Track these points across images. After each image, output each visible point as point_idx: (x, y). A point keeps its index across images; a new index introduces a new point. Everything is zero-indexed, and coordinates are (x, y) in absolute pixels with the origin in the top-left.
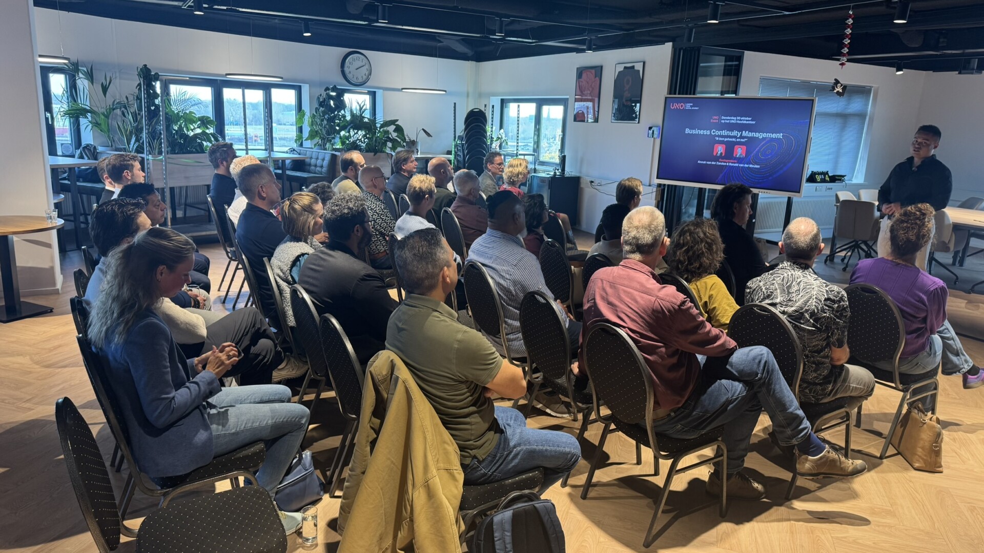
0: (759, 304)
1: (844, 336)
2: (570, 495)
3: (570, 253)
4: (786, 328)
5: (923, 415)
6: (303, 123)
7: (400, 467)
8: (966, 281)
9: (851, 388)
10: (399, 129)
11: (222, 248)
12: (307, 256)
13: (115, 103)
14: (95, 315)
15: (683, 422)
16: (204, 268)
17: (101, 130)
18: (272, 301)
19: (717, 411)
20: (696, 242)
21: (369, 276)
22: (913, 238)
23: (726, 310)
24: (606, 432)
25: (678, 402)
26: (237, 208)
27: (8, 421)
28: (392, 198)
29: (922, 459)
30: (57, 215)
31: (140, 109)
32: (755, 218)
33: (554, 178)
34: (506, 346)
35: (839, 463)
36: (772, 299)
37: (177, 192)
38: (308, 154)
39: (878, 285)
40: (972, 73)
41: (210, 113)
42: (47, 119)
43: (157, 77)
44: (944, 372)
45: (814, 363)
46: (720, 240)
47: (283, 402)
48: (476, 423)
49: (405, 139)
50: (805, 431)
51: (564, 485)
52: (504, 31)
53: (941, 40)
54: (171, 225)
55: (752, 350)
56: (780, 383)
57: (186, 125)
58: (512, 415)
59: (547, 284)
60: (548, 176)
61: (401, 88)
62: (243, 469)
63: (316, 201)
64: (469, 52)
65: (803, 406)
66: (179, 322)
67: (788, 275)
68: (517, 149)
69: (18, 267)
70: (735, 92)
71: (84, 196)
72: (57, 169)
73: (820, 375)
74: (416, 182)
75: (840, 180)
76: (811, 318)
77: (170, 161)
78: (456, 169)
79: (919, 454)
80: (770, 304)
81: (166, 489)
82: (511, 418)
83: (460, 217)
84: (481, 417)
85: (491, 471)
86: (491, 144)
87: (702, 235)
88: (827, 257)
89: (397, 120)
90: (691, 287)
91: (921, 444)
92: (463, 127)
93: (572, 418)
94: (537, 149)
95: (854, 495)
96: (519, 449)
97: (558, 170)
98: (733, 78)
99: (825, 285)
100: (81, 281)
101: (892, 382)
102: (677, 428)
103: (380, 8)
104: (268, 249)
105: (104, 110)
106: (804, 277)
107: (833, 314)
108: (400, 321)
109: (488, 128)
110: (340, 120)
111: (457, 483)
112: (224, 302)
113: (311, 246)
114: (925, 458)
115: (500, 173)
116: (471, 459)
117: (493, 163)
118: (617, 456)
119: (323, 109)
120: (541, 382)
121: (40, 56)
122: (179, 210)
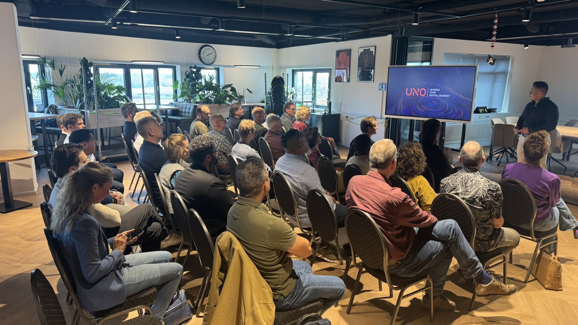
0: (449, 193)
1: (500, 212)
2: (340, 311)
3: (335, 162)
4: (465, 208)
5: (549, 256)
6: (177, 88)
7: (237, 302)
8: (571, 170)
9: (506, 242)
10: (233, 90)
11: (131, 164)
12: (180, 172)
13: (68, 80)
14: (54, 215)
15: (406, 267)
16: (120, 178)
17: (59, 96)
18: (160, 198)
19: (425, 260)
20: (409, 157)
21: (216, 184)
22: (539, 152)
23: (429, 196)
24: (360, 273)
25: (403, 256)
26: (138, 142)
27: (6, 275)
28: (230, 132)
29: (550, 283)
30: (34, 149)
31: (82, 83)
32: (444, 137)
33: (325, 115)
34: (299, 221)
35: (501, 287)
36: (456, 190)
37: (104, 131)
38: (181, 106)
39: (519, 179)
40: (569, 47)
41: (122, 83)
42: (27, 91)
43: (91, 64)
44: (561, 229)
45: (483, 228)
46: (424, 155)
47: (166, 261)
48: (283, 273)
49: (237, 95)
50: (480, 270)
51: (336, 305)
52: (292, 32)
53: (550, 28)
54: (101, 150)
55: (446, 222)
56: (463, 241)
57: (109, 92)
58: (303, 266)
59: (322, 185)
60: (321, 114)
61: (234, 65)
62: (144, 304)
63: (184, 139)
64: (273, 44)
65: (477, 254)
66: (105, 215)
67: (465, 176)
68: (303, 99)
69: (12, 179)
70: (430, 61)
71: (51, 136)
72: (34, 120)
73: (487, 235)
74: (244, 124)
75: (494, 111)
76: (480, 201)
77: (100, 113)
78: (268, 112)
79: (548, 279)
80: (455, 194)
81: (98, 318)
82: (303, 268)
83: (270, 143)
84: (285, 270)
85: (292, 303)
86: (287, 97)
87: (413, 153)
88: (488, 158)
89: (232, 84)
90: (408, 183)
91: (549, 273)
92: (271, 87)
93: (340, 262)
94: (314, 98)
95: (510, 307)
96: (308, 288)
97: (327, 110)
98: (428, 53)
99: (487, 181)
100: (47, 191)
101: (530, 237)
102: (403, 271)
103: (220, 22)
104: (157, 167)
105: (61, 85)
106: (474, 177)
107: (493, 199)
108: (235, 214)
109: (285, 87)
110: (199, 85)
111: (271, 312)
112: (133, 197)
113: (182, 166)
114: (552, 282)
115: (293, 115)
116: (279, 296)
117: (289, 109)
118: (367, 286)
119: (189, 79)
120: (320, 243)
121: (23, 55)
122: (106, 141)
